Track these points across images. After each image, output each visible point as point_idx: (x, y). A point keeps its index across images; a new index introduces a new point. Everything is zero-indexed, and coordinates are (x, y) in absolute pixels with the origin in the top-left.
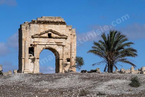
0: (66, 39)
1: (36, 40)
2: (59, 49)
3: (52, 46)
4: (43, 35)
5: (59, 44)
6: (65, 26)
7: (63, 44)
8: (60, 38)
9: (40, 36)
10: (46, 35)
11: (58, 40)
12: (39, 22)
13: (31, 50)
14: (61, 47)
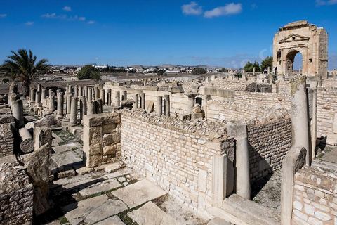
0: (308, 39)
1: (282, 44)
2: (302, 51)
3: (296, 49)
4: (288, 40)
5: (301, 46)
6: (308, 28)
7: (305, 46)
8: (302, 40)
9: (286, 41)
10: (291, 39)
11: (301, 43)
12: (284, 29)
13: (279, 55)
14: (304, 48)
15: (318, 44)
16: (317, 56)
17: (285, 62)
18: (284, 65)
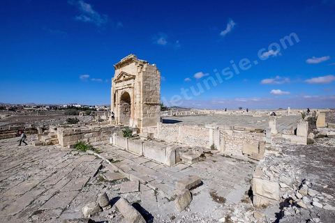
0: (134, 78)
1: (117, 85)
2: (130, 92)
3: (126, 90)
4: (120, 80)
5: (129, 86)
6: (134, 64)
7: (132, 86)
8: (130, 79)
10: (122, 78)
11: (129, 82)
14: (131, 89)
15: (142, 84)
16: (142, 99)
17: (119, 106)
18: (119, 110)
